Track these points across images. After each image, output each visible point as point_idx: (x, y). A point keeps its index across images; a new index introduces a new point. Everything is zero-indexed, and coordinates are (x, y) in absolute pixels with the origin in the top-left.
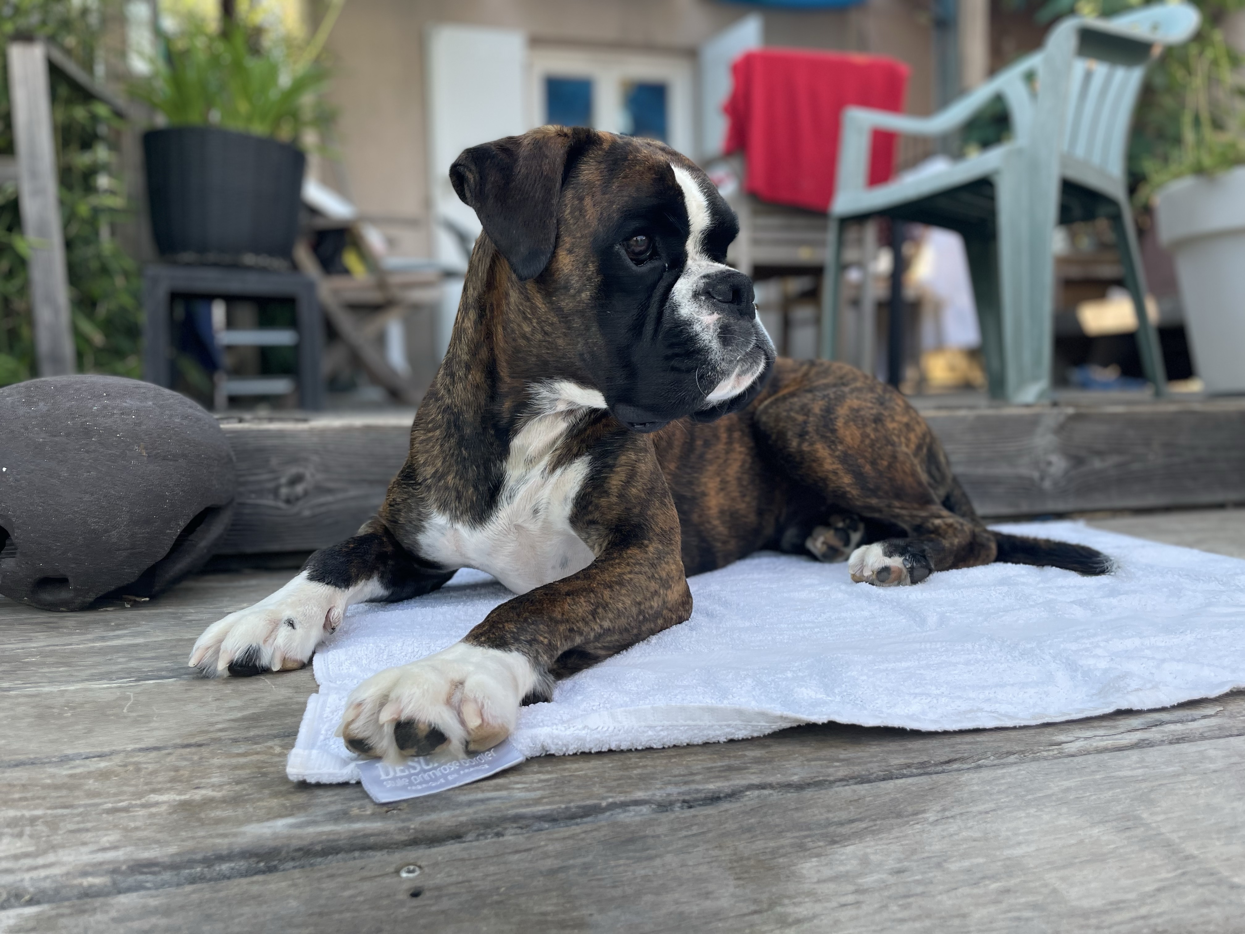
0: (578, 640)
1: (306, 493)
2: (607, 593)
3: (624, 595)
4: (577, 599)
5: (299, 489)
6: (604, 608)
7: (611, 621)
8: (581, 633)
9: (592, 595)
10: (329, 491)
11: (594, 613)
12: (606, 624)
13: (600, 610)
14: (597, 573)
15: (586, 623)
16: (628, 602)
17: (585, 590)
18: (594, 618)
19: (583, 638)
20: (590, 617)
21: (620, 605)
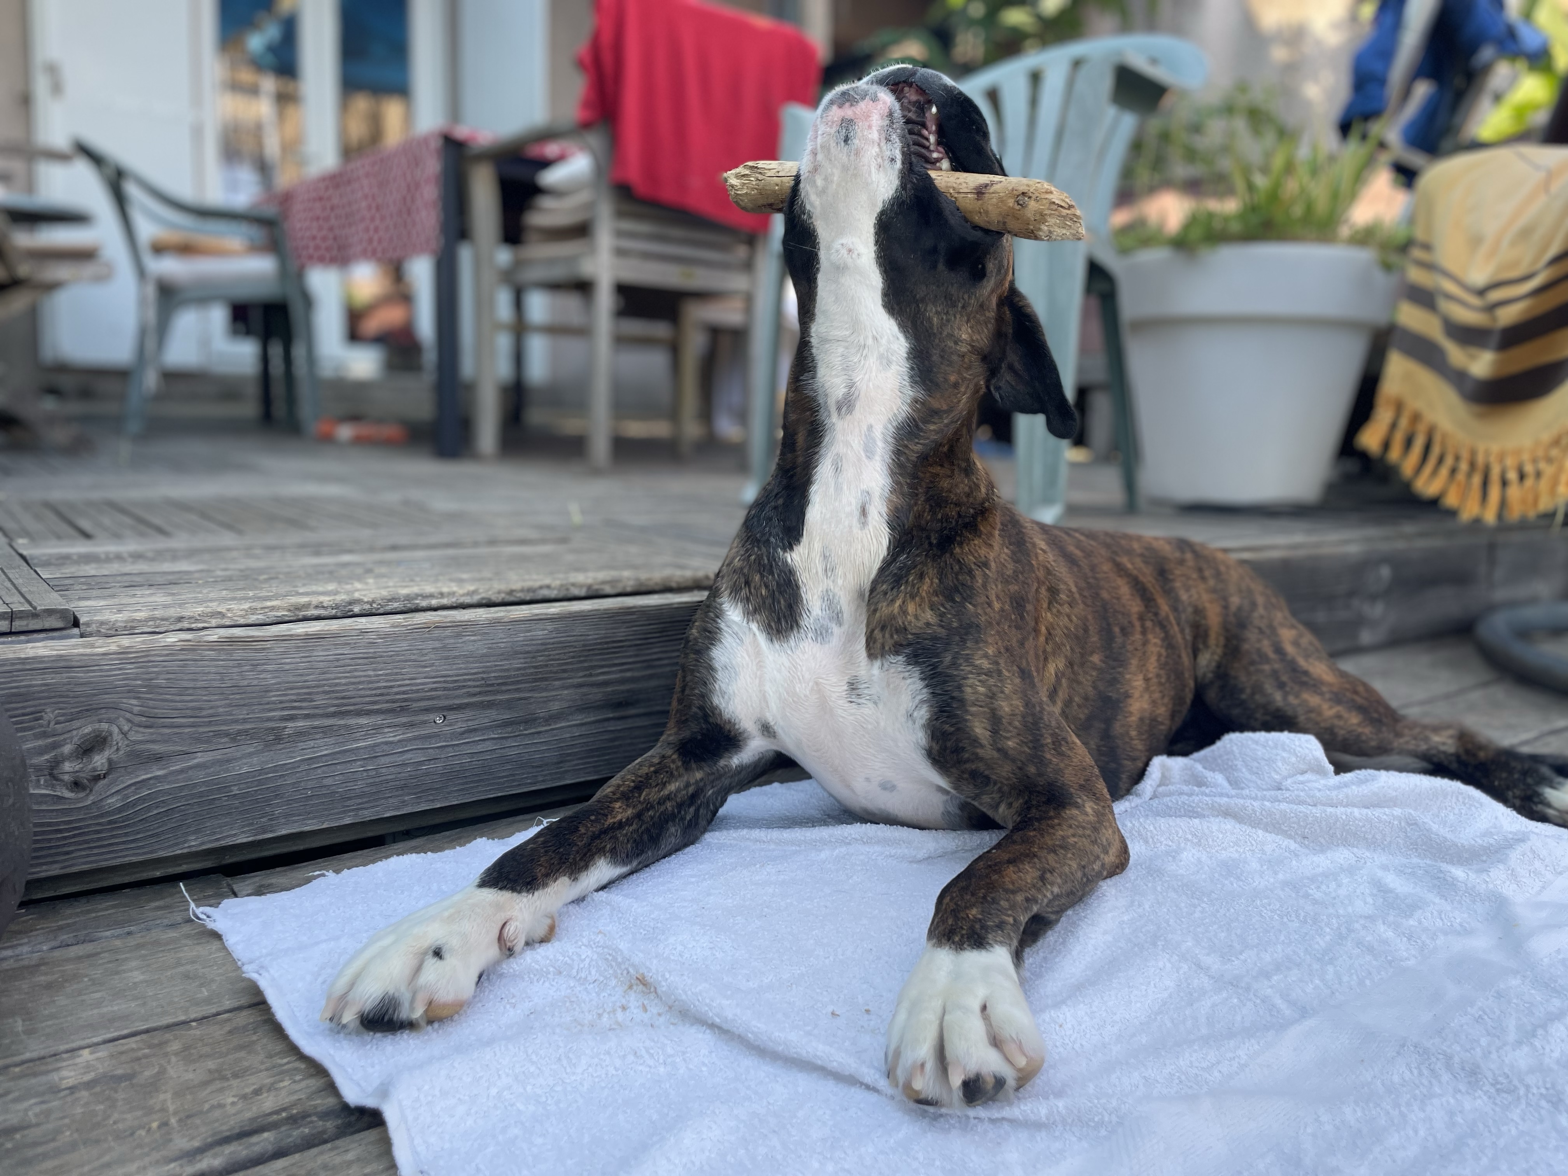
0: (1035, 909)
1: (112, 766)
2: (1051, 858)
3: (1071, 859)
4: (1021, 866)
5: (99, 761)
6: (1051, 873)
7: (1060, 887)
8: (1036, 902)
9: (1036, 860)
10: (158, 758)
11: (1042, 878)
12: (1056, 890)
13: (1048, 875)
14: (1035, 836)
15: (1039, 890)
16: (1074, 865)
17: (1027, 856)
18: (1045, 884)
19: (1038, 906)
20: (1041, 883)
21: (1067, 869)
